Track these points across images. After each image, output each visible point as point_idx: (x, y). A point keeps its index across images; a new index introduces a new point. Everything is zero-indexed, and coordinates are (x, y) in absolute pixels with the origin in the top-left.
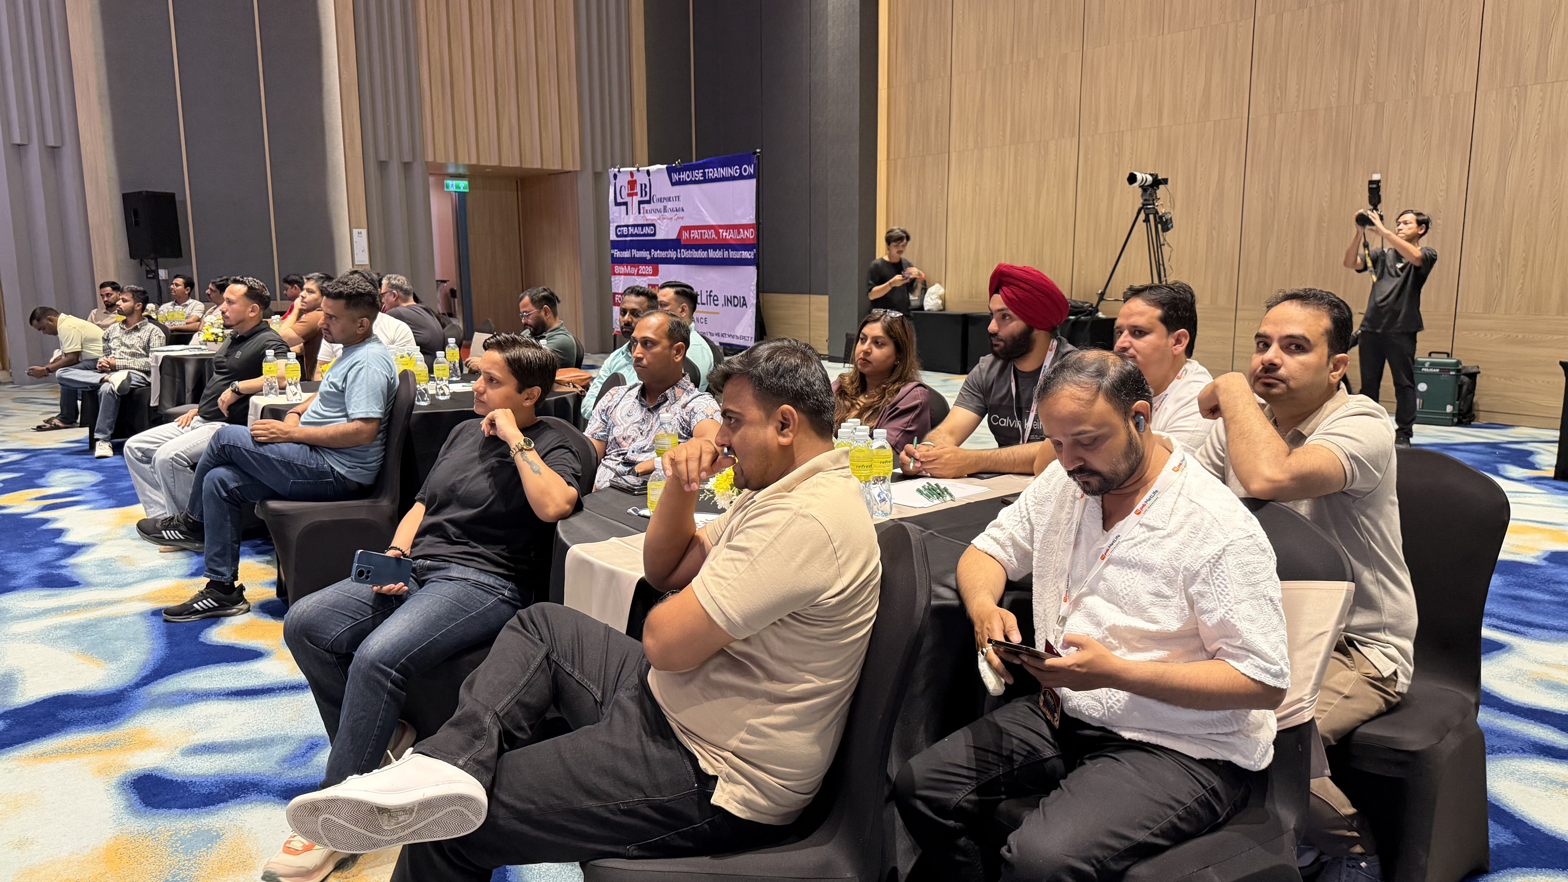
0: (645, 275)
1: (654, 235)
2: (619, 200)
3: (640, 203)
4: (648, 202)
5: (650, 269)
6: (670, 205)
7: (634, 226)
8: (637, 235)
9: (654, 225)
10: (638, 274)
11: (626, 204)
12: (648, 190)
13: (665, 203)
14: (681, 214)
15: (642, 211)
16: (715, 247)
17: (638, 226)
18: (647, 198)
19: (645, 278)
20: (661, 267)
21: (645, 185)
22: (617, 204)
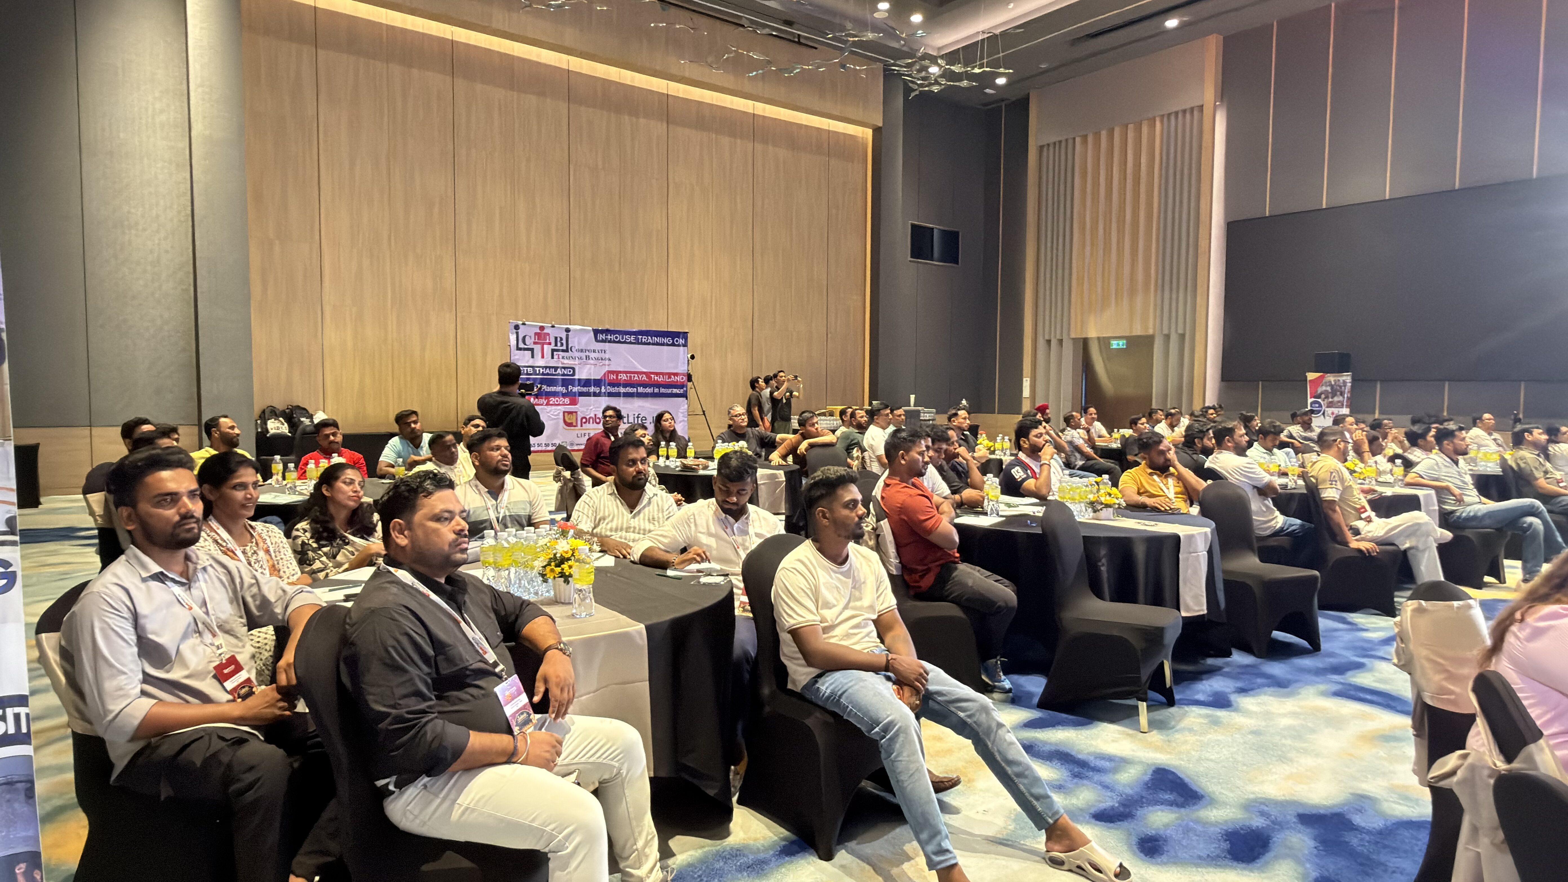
0: (559, 405)
1: (573, 374)
2: (521, 345)
3: (553, 351)
4: (566, 351)
5: (567, 400)
6: (592, 355)
7: (546, 367)
8: (548, 374)
9: (574, 369)
10: (547, 404)
11: (532, 350)
12: (564, 342)
13: (587, 353)
14: (607, 362)
15: (556, 357)
16: (645, 385)
17: (550, 367)
18: (564, 348)
19: (559, 407)
20: (582, 399)
21: (561, 339)
22: (518, 349)
